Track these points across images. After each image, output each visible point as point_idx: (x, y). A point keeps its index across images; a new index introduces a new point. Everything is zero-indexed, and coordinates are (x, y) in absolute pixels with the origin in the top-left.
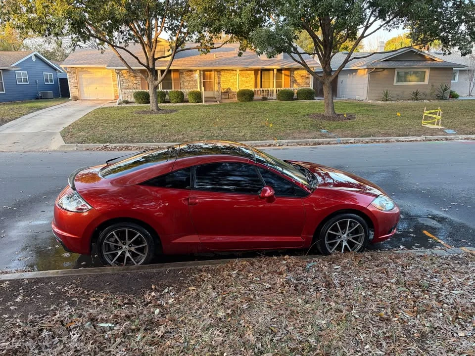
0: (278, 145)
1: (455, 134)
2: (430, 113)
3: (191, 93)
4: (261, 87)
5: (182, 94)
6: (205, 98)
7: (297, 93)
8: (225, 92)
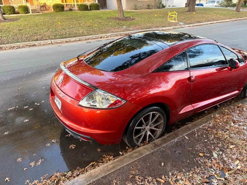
0: (106, 37)
1: (183, 25)
2: (171, 14)
3: (20, 7)
4: (66, 2)
5: (13, 7)
6: (32, 10)
7: (90, 6)
8: (42, 6)
